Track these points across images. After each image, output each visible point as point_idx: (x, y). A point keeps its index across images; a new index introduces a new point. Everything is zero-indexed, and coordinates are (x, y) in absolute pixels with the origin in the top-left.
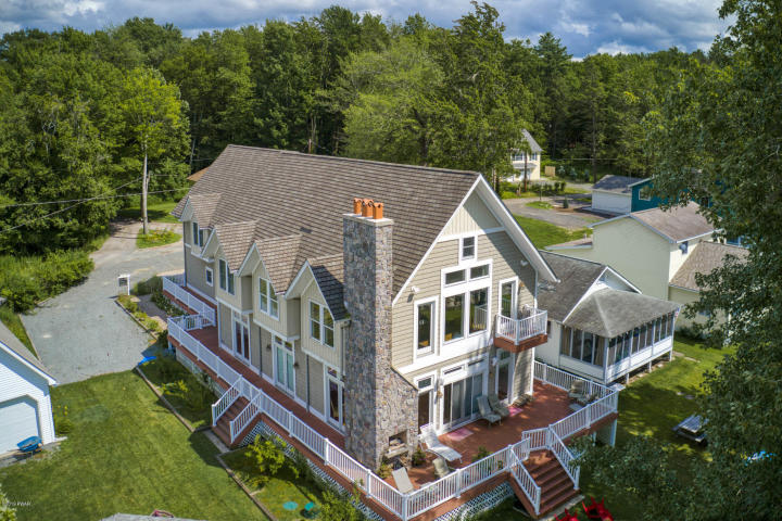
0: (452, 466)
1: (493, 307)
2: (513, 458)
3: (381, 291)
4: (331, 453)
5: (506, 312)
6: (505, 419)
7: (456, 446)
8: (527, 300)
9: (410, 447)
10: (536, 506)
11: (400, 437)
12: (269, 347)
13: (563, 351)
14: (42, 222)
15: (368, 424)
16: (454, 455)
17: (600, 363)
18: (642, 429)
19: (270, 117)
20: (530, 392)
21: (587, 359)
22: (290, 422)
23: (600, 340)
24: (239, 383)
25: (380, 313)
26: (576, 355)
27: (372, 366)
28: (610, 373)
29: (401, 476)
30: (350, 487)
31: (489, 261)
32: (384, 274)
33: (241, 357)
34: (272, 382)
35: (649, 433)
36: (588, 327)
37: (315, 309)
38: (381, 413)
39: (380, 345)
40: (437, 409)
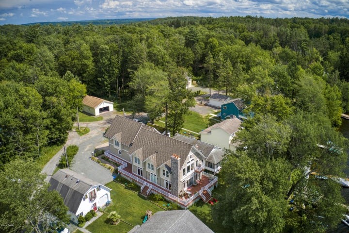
0: (191, 195)
1: (195, 165)
2: (200, 192)
3: (179, 170)
4: (170, 196)
5: (197, 166)
6: (197, 184)
7: (190, 191)
8: (200, 162)
9: (183, 192)
10: (205, 200)
11: (181, 191)
12: (149, 175)
13: (206, 165)
14: (58, 136)
15: (176, 190)
16: (190, 193)
17: (214, 168)
18: (222, 182)
19: (104, 78)
20: (201, 178)
21: (211, 167)
22: (160, 191)
23: (214, 164)
24: (145, 183)
25: (179, 173)
26: (209, 166)
27: (177, 181)
28: (216, 170)
29: (183, 198)
30: (175, 201)
31: (194, 158)
32: (179, 167)
33: (140, 176)
34: (150, 181)
35: (224, 183)
36: (211, 161)
37: (164, 171)
38: (179, 188)
39: (179, 178)
40: (186, 185)
